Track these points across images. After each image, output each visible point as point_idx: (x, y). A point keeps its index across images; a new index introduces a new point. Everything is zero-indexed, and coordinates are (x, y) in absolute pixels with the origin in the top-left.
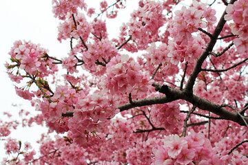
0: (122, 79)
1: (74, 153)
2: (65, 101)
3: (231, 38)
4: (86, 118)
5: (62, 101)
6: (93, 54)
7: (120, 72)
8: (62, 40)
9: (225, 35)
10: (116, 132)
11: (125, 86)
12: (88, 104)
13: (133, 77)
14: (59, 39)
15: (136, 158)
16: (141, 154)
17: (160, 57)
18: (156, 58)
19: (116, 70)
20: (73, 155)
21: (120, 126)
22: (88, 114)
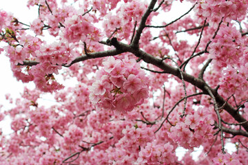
0: (77, 29)
1: (40, 115)
2: (29, 47)
3: (194, 31)
4: (46, 61)
5: (26, 47)
6: (56, 17)
7: (76, 22)
8: (30, 6)
9: (189, 28)
10: (79, 95)
11: (80, 35)
12: (48, 50)
13: (87, 27)
14: (28, 6)
15: (96, 121)
16: (100, 116)
17: (115, 22)
18: (112, 23)
19: (72, 21)
20: (38, 118)
21: (82, 91)
22: (48, 58)
